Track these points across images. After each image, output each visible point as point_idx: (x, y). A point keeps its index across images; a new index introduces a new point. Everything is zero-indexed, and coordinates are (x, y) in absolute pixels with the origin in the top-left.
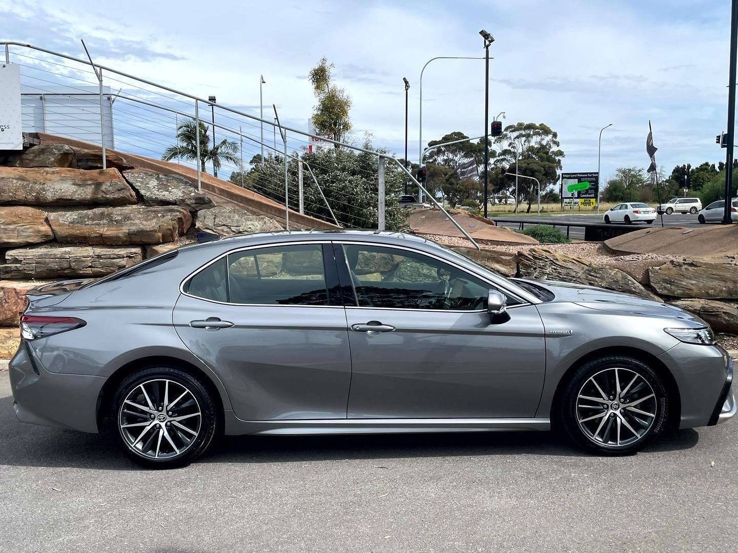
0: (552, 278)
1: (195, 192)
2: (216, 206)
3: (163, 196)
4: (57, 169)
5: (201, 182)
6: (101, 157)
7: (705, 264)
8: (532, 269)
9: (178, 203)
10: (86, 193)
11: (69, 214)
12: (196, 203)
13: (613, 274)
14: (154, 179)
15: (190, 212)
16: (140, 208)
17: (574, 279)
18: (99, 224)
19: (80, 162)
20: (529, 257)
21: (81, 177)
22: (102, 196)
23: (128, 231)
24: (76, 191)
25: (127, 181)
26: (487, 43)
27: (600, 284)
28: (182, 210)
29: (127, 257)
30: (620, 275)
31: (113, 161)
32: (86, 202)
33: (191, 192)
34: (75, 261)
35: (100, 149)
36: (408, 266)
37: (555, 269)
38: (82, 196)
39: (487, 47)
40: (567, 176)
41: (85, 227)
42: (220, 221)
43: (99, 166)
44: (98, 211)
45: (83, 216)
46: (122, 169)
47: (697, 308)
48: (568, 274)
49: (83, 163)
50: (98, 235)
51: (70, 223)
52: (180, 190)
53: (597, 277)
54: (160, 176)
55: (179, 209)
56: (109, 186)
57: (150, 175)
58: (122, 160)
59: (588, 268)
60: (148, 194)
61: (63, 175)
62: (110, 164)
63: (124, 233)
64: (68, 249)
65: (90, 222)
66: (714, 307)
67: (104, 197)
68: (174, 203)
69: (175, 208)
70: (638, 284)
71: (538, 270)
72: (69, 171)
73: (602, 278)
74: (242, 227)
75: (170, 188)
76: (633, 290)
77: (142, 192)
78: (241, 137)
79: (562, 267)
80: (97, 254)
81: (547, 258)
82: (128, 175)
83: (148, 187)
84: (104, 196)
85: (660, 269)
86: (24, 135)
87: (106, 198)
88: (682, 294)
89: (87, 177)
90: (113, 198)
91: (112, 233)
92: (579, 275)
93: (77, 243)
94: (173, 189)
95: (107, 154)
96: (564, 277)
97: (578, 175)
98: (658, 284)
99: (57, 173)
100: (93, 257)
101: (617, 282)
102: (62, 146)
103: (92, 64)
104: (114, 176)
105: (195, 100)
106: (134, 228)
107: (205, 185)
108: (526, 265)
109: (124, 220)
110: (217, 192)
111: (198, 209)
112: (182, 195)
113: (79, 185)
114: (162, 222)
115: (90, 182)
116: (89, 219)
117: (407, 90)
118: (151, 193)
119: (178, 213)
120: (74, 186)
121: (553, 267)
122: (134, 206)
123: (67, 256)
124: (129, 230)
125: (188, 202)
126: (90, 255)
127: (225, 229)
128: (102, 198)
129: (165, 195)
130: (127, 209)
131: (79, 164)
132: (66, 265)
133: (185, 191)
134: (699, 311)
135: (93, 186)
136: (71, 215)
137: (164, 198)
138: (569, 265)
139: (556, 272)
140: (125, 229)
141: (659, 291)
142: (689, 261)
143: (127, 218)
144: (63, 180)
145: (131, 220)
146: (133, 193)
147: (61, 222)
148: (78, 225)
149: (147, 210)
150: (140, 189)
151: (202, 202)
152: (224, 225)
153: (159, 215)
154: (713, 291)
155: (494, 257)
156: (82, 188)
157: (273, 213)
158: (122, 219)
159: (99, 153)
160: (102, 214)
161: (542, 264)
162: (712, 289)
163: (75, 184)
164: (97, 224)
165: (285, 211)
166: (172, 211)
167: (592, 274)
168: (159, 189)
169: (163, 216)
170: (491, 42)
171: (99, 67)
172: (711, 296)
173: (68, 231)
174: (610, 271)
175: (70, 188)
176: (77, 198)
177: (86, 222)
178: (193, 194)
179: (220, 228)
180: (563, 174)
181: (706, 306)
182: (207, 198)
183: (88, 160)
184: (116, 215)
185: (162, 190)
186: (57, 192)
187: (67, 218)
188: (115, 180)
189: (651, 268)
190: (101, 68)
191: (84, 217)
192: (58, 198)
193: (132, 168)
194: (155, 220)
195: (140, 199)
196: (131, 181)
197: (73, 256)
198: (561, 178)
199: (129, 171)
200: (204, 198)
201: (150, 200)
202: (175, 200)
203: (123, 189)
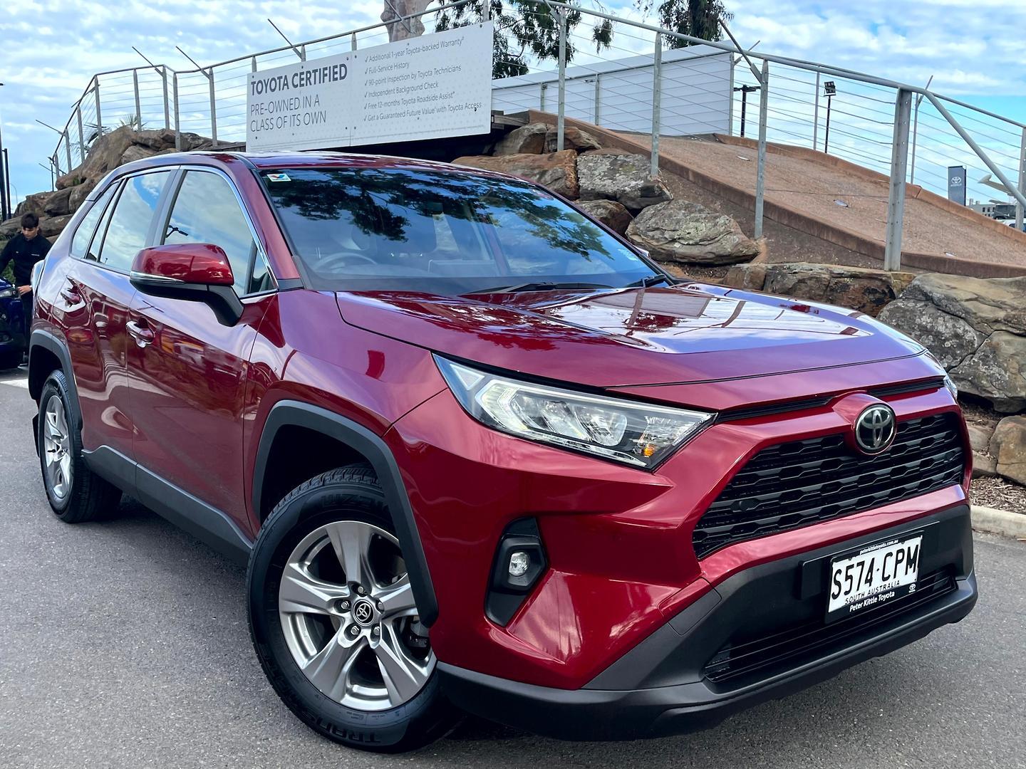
1: (645, 179)
2: (669, 200)
3: (602, 185)
6: (556, 134)
9: (618, 196)
12: (641, 197)
14: (608, 163)
15: (631, 209)
21: (532, 164)
25: (575, 167)
28: (611, 206)
31: (571, 140)
33: (641, 179)
42: (654, 222)
46: (580, 150)
56: (549, 175)
57: (607, 157)
60: (587, 184)
68: (611, 196)
69: (605, 204)
74: (679, 233)
75: (618, 175)
77: (582, 182)
82: (583, 158)
83: (593, 174)
86: (494, 113)
89: (537, 164)
94: (621, 175)
102: (535, 126)
111: (643, 205)
115: (536, 171)
118: (591, 183)
119: (604, 211)
125: (632, 194)
127: (657, 234)
129: (605, 185)
133: (635, 178)
135: (538, 176)
137: (602, 189)
146: (574, 182)
150: (582, 178)
151: (650, 194)
152: (658, 229)
166: (598, 207)
168: (604, 176)
178: (642, 182)
179: (651, 234)
182: (659, 186)
185: (606, 178)
193: (592, 148)
195: (577, 192)
196: (581, 166)
199: (587, 152)
200: (653, 186)
201: (586, 193)
202: (615, 193)
203: (560, 178)
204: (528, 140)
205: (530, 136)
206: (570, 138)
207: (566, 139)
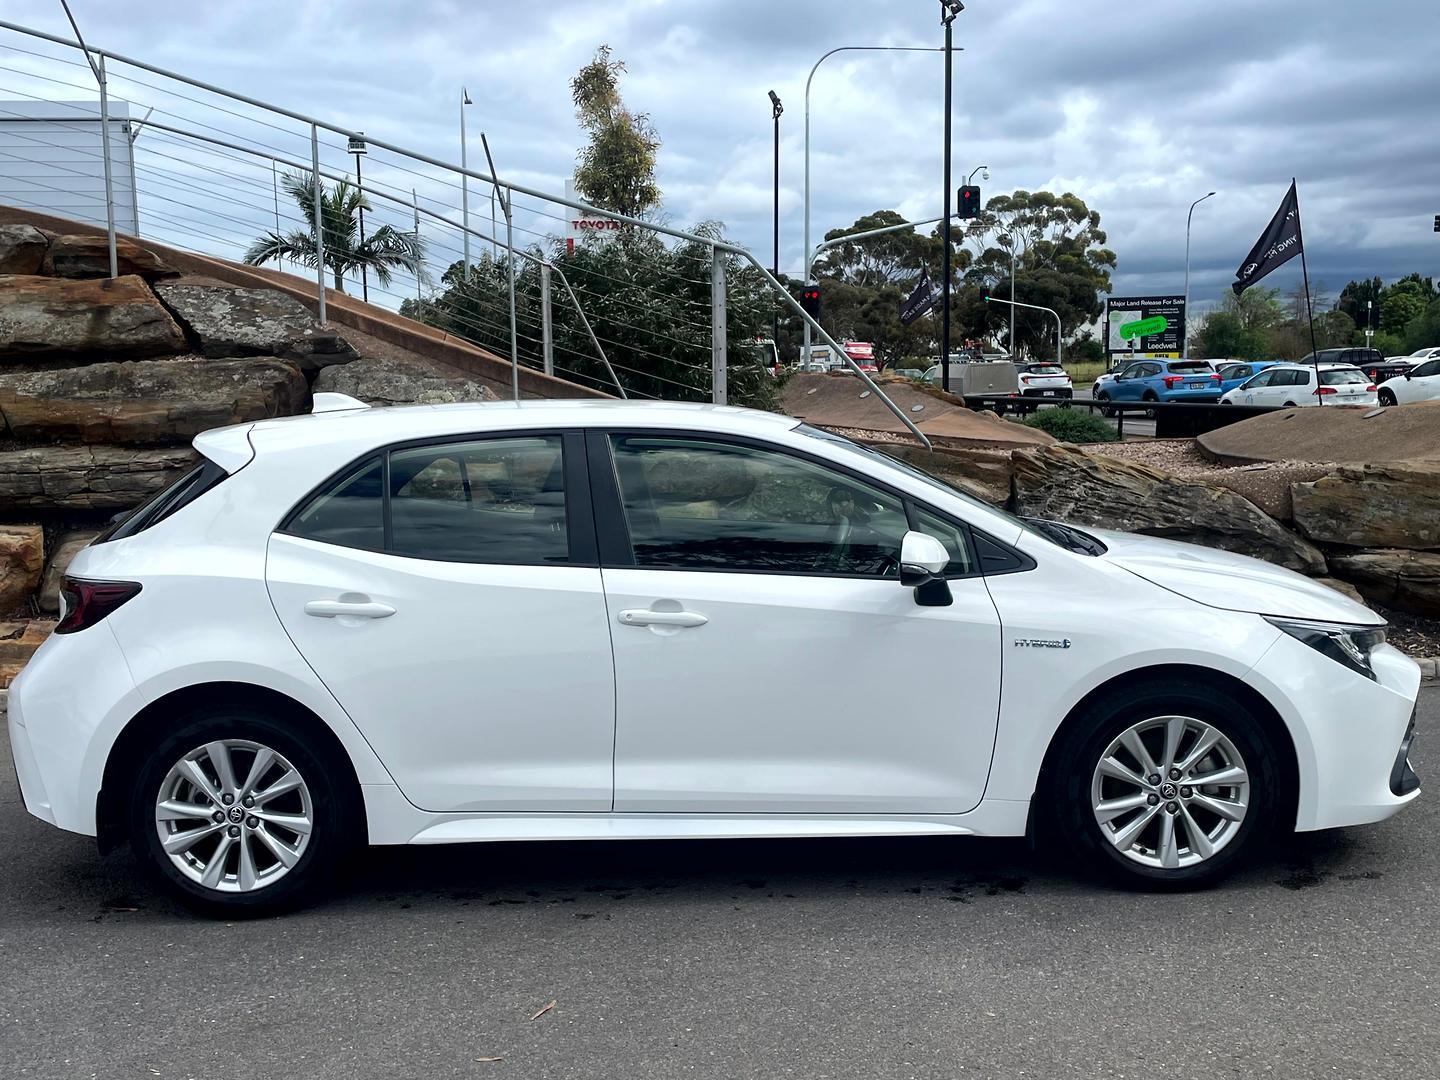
0: (1085, 507)
1: (312, 327)
2: (360, 358)
3: (243, 335)
4: (11, 278)
5: (327, 304)
7: (1412, 475)
8: (1042, 489)
9: (276, 351)
10: (75, 330)
11: (36, 376)
12: (315, 352)
13: (1214, 497)
14: (223, 300)
15: (303, 370)
16: (194, 363)
17: (1133, 509)
18: (104, 398)
19: (62, 263)
20: (1037, 462)
21: (64, 294)
22: (110, 337)
23: (166, 412)
24: (53, 326)
25: (163, 303)
26: (949, 13)
27: (1188, 519)
28: (286, 367)
29: (165, 469)
30: (1231, 501)
31: (133, 261)
32: (74, 349)
33: (305, 327)
34: (52, 479)
35: (104, 234)
36: (778, 485)
37: (1091, 489)
38: (65, 337)
39: (948, 22)
40: (1119, 304)
41: (73, 403)
42: (368, 389)
43: (103, 270)
44: (100, 368)
45: (69, 379)
46: (152, 277)
47: (1394, 570)
48: (1118, 499)
49: (68, 265)
50: (101, 421)
51: (41, 395)
52: (280, 323)
53: (1181, 505)
54: (236, 294)
55: (278, 363)
56: (125, 315)
57: (213, 291)
58: (153, 257)
59: (1161, 485)
60: (211, 331)
61: (22, 291)
62: (127, 266)
63: (159, 416)
64: (36, 453)
65: (85, 394)
66: (1428, 566)
67: (116, 340)
68: (268, 351)
69: (271, 363)
70: (1268, 519)
71: (1055, 491)
72: (37, 282)
73: (1192, 507)
75: (259, 320)
76: (1258, 530)
77: (199, 327)
78: (416, 213)
79: (1106, 484)
80: (102, 463)
81: (1075, 466)
82: (166, 290)
83: (211, 316)
84: (114, 335)
85: (1315, 486)
87: (120, 340)
88: (1363, 540)
89: (77, 295)
90: (135, 340)
91: (132, 418)
92: (1143, 500)
93: (55, 440)
94: (264, 320)
95: (119, 245)
96: (1111, 504)
97: (1143, 302)
98: (1310, 520)
99: (12, 286)
100: (92, 470)
101: (1223, 514)
102: (21, 229)
103: (82, 46)
104: (134, 293)
105: (310, 125)
106: (179, 406)
107: (335, 314)
108: (1029, 480)
109: (160, 387)
110: (362, 326)
111: (319, 364)
112: (286, 333)
113: (59, 314)
114: (242, 392)
115: (82, 307)
116: (82, 386)
117: (776, 117)
118: (218, 330)
119: (276, 374)
120: (47, 316)
121: (1088, 484)
122: (180, 359)
123: (34, 467)
124: (169, 409)
125: (299, 349)
126: (86, 464)
128: (111, 342)
129: (246, 335)
130: (165, 365)
131: (60, 266)
132: (32, 487)
133: (293, 325)
134: (1398, 574)
135: (89, 315)
136: (42, 379)
137: (245, 340)
138: (1122, 480)
139: (1093, 495)
140: (160, 410)
141: (1314, 534)
142: (1376, 468)
143: (165, 384)
144: (24, 301)
145: (174, 388)
146: (178, 330)
147: (19, 393)
148: (60, 400)
149: (210, 365)
150: (193, 321)
151: (329, 350)
152: (377, 399)
153: (236, 377)
154: (1427, 532)
155: (962, 464)
156: (63, 320)
157: (484, 373)
158: (153, 387)
159: (101, 244)
160: (111, 374)
161: (1063, 479)
162: (1425, 527)
163: (49, 311)
164: (98, 398)
165: (511, 368)
166: (264, 367)
167: (1170, 497)
168: (234, 320)
169: (245, 380)
170: (955, 11)
171: (98, 52)
172: (1422, 542)
173: (35, 413)
174: (1210, 493)
175: (39, 320)
176: (54, 340)
177: (74, 392)
178: (309, 332)
180: (1109, 300)
181: (1413, 564)
182: (340, 339)
183: (78, 259)
184: (141, 377)
185: (241, 323)
186: (11, 328)
187: (34, 384)
188: (138, 302)
189: (1295, 485)
190: (103, 55)
191: (71, 383)
192: (12, 341)
193: (176, 275)
194: (226, 389)
195: (193, 343)
196: (174, 302)
197: (47, 466)
198: (1106, 309)
199: (167, 281)
200: (335, 339)
201: (216, 346)
202: (271, 346)
203: (156, 321)
204: (13, 252)
205: (18, 245)
206: (126, 255)
207: (119, 258)
